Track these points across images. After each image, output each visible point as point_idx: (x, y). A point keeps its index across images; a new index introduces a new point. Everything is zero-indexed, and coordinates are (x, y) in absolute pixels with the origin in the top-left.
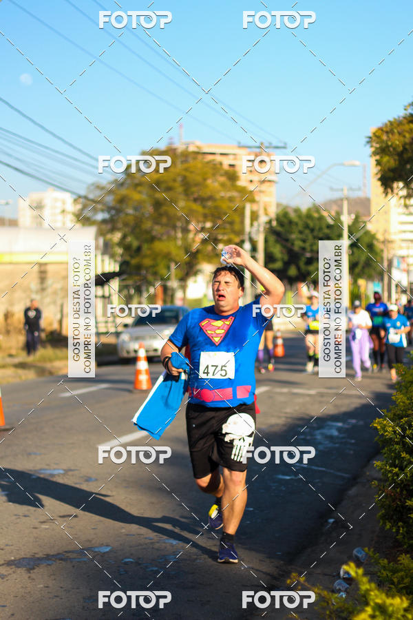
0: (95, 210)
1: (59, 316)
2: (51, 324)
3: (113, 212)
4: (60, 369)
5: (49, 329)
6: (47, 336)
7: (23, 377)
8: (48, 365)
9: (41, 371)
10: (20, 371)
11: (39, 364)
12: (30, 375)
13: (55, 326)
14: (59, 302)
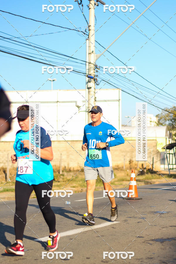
0: (165, 120)
1: (152, 163)
2: (149, 166)
3: (173, 121)
4: (154, 182)
5: (148, 168)
6: (147, 171)
7: (140, 185)
8: (150, 181)
9: (147, 183)
10: (138, 183)
11: (146, 180)
12: (142, 184)
13: (150, 167)
14: (152, 157)
